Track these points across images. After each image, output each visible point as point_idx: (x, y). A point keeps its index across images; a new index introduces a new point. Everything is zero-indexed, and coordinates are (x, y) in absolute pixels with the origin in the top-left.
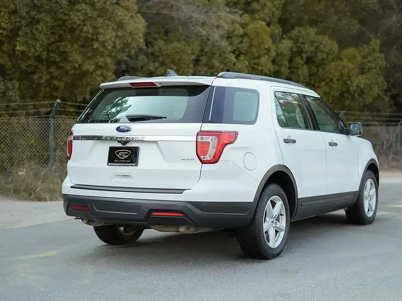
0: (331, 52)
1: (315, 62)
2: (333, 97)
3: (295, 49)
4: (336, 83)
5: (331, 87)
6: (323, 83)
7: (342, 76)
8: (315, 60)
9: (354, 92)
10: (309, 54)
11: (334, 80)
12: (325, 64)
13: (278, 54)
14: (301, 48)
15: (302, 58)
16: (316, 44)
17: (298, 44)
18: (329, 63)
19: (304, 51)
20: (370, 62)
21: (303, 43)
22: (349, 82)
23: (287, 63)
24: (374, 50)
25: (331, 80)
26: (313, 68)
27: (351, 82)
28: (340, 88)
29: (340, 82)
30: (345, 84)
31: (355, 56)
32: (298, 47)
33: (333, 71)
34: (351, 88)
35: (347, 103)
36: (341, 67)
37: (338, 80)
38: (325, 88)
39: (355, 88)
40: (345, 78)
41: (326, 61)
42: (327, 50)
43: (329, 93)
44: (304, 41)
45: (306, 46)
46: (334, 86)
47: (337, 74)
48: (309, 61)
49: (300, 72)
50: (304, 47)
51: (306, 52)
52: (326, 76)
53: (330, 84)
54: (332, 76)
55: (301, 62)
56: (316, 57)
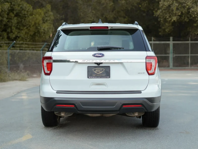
0: (29, 10)
1: (20, 16)
2: (30, 35)
3: (10, 8)
4: (32, 27)
5: (29, 30)
6: (25, 28)
7: (35, 24)
8: (20, 14)
9: (42, 32)
10: (17, 11)
11: (31, 26)
12: (26, 17)
13: (2, 10)
14: (13, 7)
15: (13, 13)
16: (21, 6)
17: (11, 6)
18: (28, 17)
19: (15, 9)
20: (47, 17)
21: (14, 5)
22: (39, 28)
23: (6, 16)
24: (48, 11)
25: (30, 26)
26: (19, 19)
27: (40, 27)
28: (34, 30)
29: (34, 27)
30: (37, 28)
31: (40, 14)
32: (11, 7)
33: (31, 21)
34: (40, 31)
35: (37, 38)
36: (35, 19)
37: (33, 26)
38: (26, 30)
39: (42, 30)
40: (37, 25)
41: (26, 16)
42: (27, 10)
43: (28, 33)
44: (15, 4)
45: (16, 7)
46: (31, 29)
47: (33, 23)
48: (17, 15)
49: (13, 21)
50: (15, 7)
51: (16, 10)
52: (27, 23)
53: (29, 28)
54: (30, 24)
55: (13, 15)
56: (21, 13)
